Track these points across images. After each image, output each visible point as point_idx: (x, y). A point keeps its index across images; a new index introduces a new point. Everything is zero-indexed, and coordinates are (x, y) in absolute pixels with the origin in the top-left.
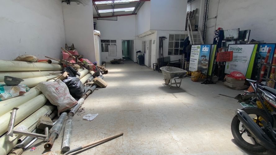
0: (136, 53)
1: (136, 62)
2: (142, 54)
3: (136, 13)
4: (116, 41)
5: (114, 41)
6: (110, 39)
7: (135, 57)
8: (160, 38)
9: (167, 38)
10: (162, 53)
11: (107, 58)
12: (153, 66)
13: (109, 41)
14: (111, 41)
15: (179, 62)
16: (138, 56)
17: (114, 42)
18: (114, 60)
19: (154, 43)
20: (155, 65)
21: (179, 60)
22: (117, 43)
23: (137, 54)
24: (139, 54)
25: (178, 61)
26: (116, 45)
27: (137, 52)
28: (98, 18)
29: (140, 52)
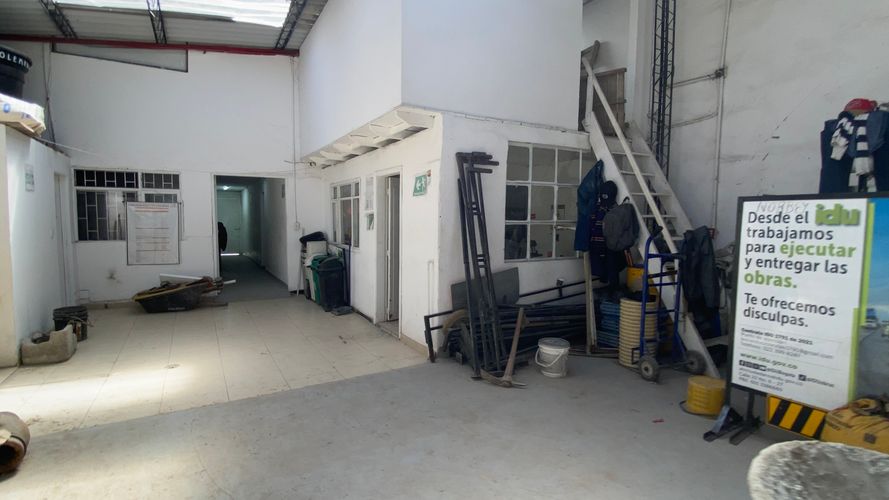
0: (300, 244)
1: (301, 292)
2: (335, 250)
3: (291, 45)
4: (176, 178)
5: (167, 177)
6: (141, 165)
7: (293, 266)
8: (462, 158)
9: (496, 164)
10: (480, 251)
11: (112, 277)
12: (429, 330)
13: (131, 176)
14: (148, 177)
15: (561, 297)
16: (308, 262)
17: (168, 187)
18: (166, 285)
19: (420, 190)
20: (434, 322)
21: (560, 286)
22: (185, 192)
23: (304, 251)
24: (315, 249)
25: (555, 294)
26: (176, 201)
27: (304, 240)
28: (59, 46)
29: (318, 237)
